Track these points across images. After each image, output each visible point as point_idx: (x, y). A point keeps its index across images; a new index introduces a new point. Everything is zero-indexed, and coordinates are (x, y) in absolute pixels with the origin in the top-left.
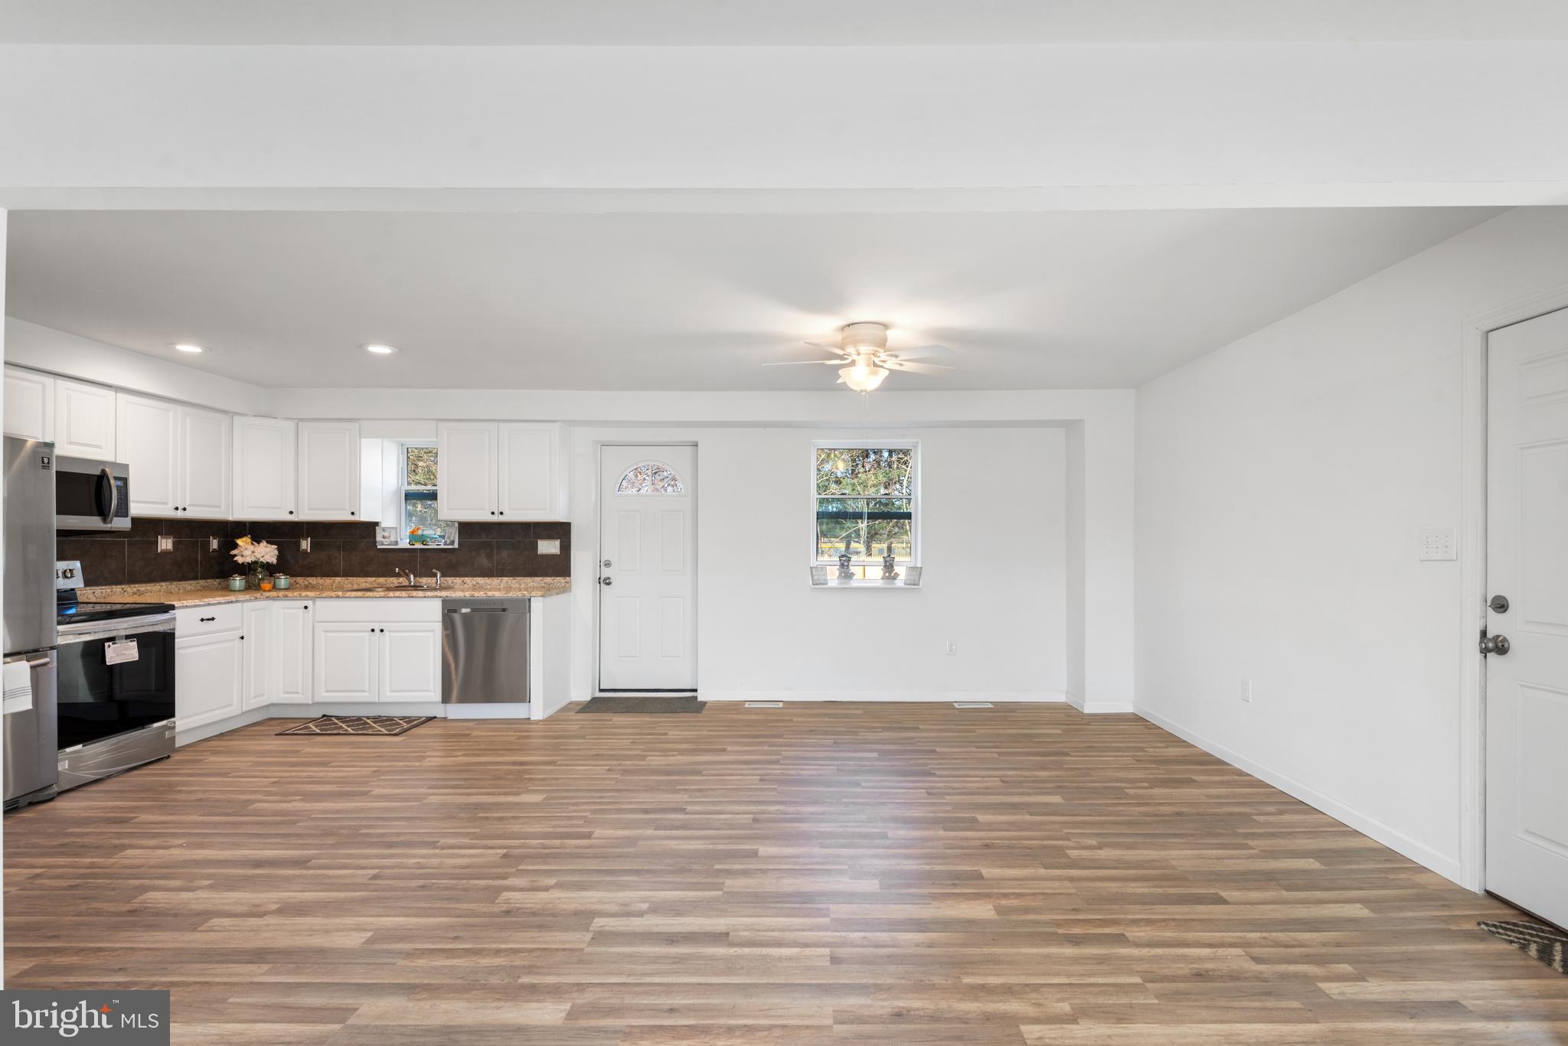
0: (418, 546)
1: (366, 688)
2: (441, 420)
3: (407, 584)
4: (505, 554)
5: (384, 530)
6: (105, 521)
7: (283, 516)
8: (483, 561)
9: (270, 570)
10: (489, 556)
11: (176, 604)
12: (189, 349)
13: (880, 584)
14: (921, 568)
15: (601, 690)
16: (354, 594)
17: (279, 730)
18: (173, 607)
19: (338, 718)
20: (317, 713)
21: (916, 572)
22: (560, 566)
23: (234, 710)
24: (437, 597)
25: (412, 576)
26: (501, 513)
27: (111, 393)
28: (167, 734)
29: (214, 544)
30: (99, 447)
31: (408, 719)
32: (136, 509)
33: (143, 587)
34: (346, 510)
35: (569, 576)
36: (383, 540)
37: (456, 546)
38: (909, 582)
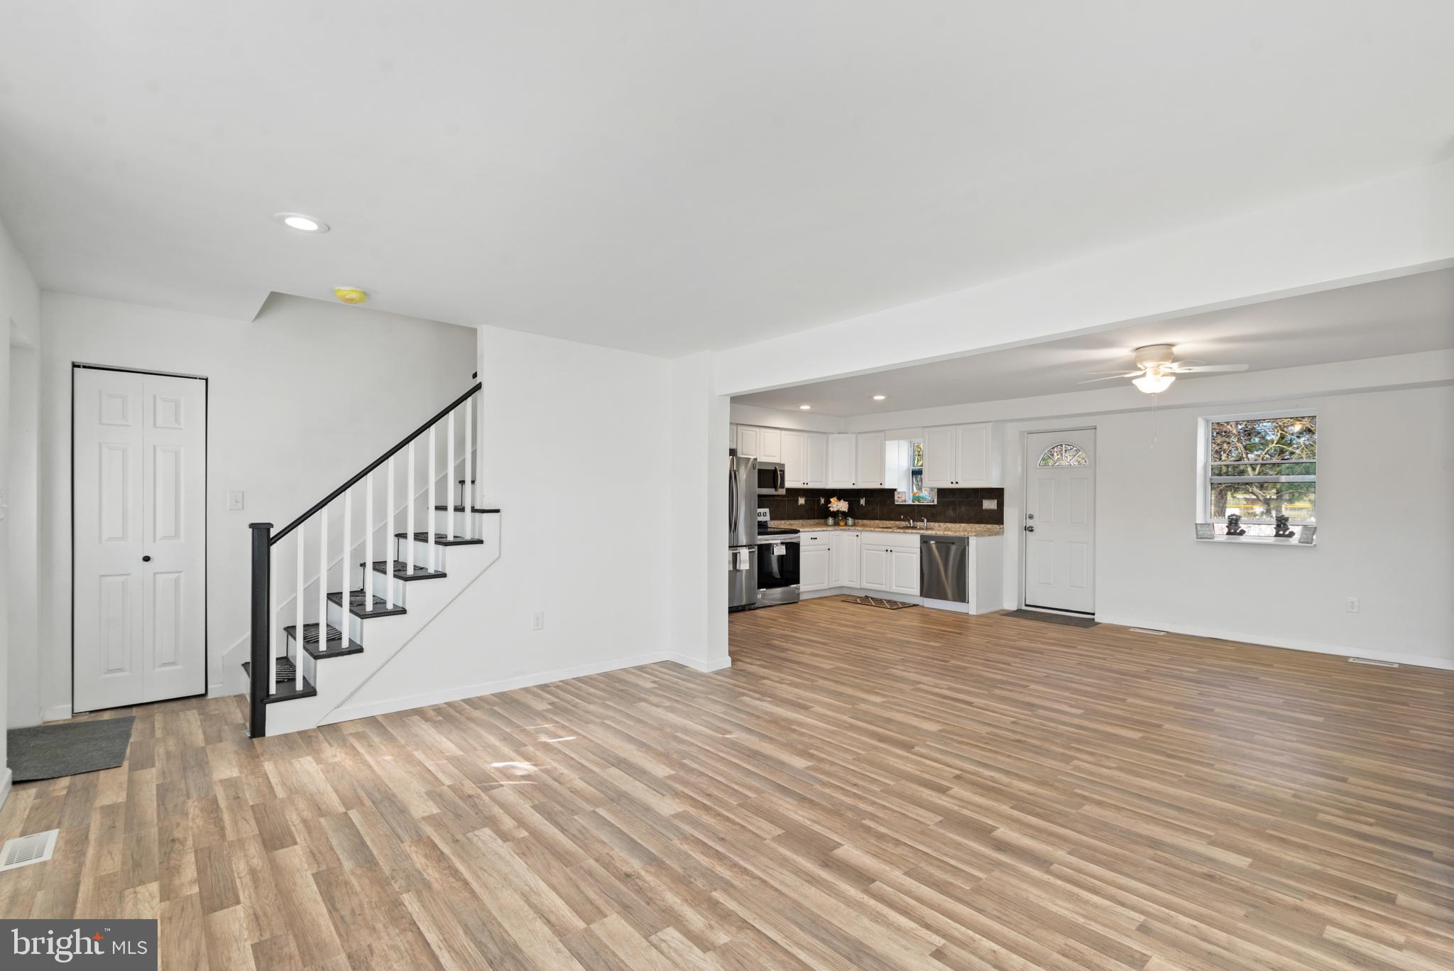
0: (917, 503)
1: (884, 583)
2: (925, 427)
3: (909, 525)
4: (963, 509)
5: (899, 493)
6: (776, 490)
7: (849, 486)
8: (951, 513)
9: (845, 515)
10: (954, 510)
11: (801, 530)
12: (805, 407)
13: (1272, 540)
14: (1316, 528)
15: (1026, 605)
16: (879, 529)
17: (844, 599)
18: (798, 531)
19: (871, 598)
20: (863, 595)
21: (1310, 531)
22: (997, 518)
23: (825, 586)
24: (918, 533)
25: (911, 521)
26: (957, 483)
27: (779, 431)
28: (797, 591)
29: (822, 501)
30: (774, 456)
31: (903, 603)
32: (788, 484)
33: (792, 522)
34: (877, 482)
35: (1003, 524)
36: (898, 500)
37: (936, 503)
38: (1302, 540)
